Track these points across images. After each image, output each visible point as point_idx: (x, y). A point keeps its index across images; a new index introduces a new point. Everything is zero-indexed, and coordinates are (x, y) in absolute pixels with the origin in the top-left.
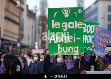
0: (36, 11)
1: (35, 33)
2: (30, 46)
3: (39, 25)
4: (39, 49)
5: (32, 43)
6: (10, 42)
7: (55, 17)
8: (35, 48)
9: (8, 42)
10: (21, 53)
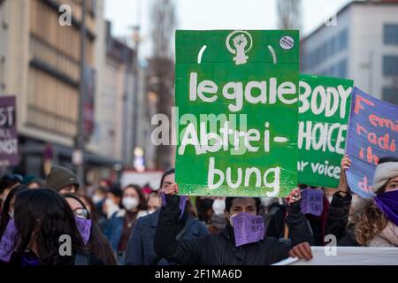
0: (138, 42)
1: (135, 117)
2: (116, 163)
3: (149, 89)
4: (147, 170)
5: (124, 152)
6: (49, 148)
7: (199, 62)
8: (133, 169)
9: (41, 148)
10: (87, 184)
